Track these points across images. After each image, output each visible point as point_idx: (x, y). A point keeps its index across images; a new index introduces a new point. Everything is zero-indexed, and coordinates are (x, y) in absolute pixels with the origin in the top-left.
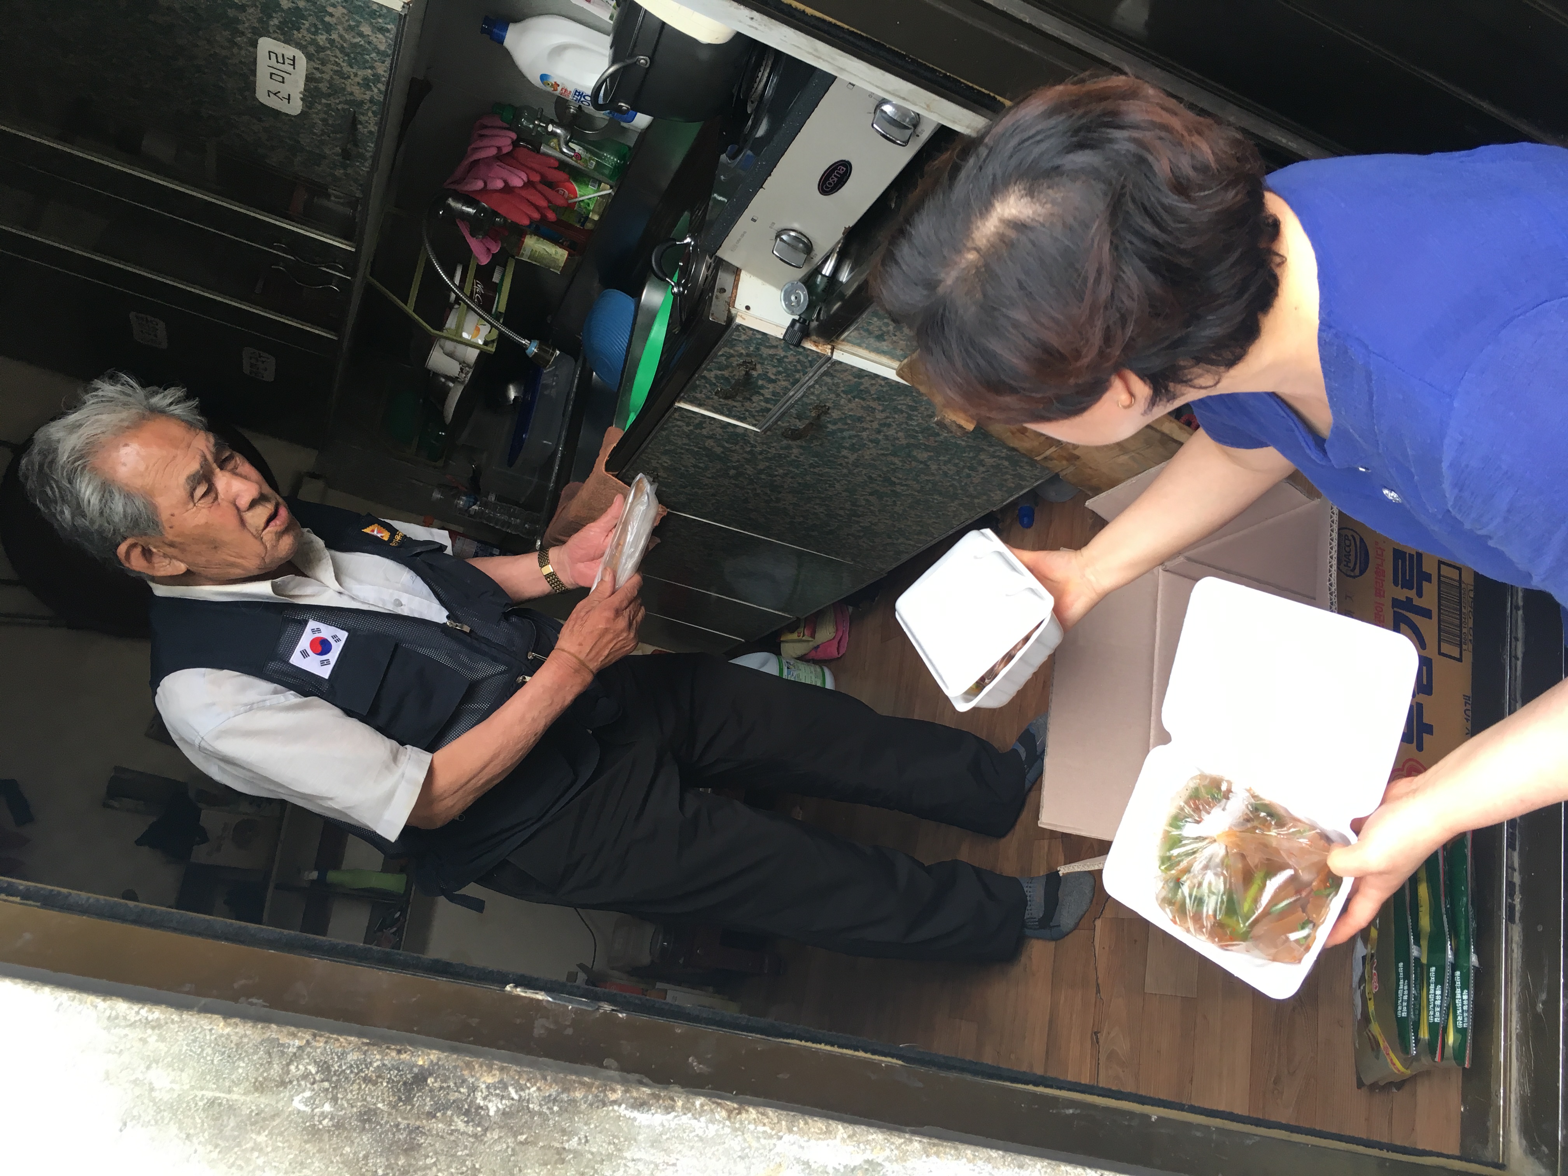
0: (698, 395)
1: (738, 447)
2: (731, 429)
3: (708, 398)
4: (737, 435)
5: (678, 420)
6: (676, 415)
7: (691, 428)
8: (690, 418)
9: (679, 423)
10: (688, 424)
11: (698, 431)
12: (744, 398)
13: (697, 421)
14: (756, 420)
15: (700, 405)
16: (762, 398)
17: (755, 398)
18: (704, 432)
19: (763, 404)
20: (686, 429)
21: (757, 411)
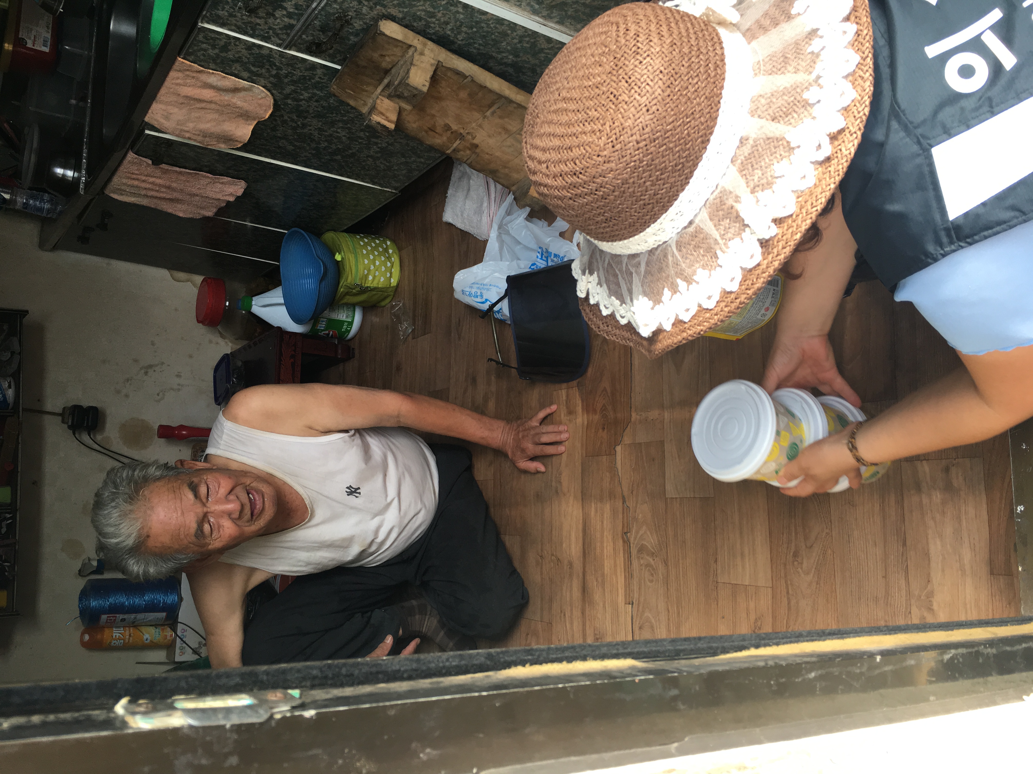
0: (221, 13)
1: (264, 71)
2: (256, 51)
3: (231, 15)
4: (262, 56)
5: (203, 43)
6: (201, 37)
7: (217, 51)
8: (214, 39)
9: (204, 46)
10: (214, 47)
11: (223, 55)
12: (267, 14)
13: (222, 43)
14: (280, 39)
15: (222, 25)
16: (285, 13)
17: (278, 13)
18: (230, 55)
19: (286, 19)
20: (212, 52)
21: (280, 29)
